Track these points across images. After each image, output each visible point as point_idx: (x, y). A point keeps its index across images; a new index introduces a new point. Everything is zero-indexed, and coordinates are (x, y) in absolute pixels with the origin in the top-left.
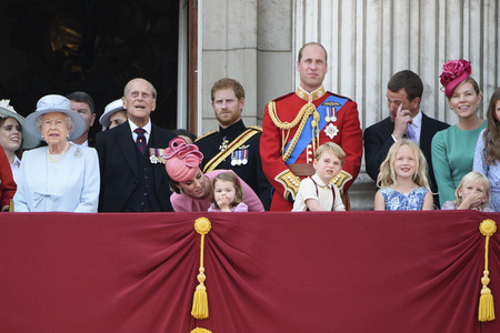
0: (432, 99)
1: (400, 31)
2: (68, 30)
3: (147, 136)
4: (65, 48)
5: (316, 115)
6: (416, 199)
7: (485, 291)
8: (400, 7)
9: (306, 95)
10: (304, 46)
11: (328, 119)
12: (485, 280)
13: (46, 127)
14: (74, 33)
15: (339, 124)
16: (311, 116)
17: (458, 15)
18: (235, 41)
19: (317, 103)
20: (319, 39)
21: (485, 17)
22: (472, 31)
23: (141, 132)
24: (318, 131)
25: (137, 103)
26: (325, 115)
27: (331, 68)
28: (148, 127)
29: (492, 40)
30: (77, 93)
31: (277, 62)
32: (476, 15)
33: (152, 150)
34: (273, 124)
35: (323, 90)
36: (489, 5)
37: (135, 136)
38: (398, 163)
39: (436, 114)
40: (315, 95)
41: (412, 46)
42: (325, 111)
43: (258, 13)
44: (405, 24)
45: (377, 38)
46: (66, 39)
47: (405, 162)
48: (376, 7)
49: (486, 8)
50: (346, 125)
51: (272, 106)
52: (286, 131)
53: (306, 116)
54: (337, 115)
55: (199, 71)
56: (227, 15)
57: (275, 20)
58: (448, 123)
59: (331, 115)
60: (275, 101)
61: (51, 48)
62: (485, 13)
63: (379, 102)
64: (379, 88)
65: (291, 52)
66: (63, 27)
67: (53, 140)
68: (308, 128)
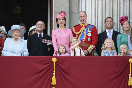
0: (116, 26)
1: (108, 8)
2: (18, 7)
3: (42, 36)
4: (17, 12)
5: (85, 30)
6: (112, 54)
7: (130, 78)
11: (88, 31)
12: (130, 75)
13: (15, 33)
14: (20, 8)
16: (84, 30)
17: (123, 4)
18: (63, 10)
21: (130, 4)
22: (127, 8)
23: (40, 35)
24: (86, 34)
26: (88, 30)
28: (42, 34)
30: (21, 24)
31: (74, 16)
32: (128, 4)
34: (74, 33)
35: (87, 23)
37: (39, 36)
38: (107, 44)
39: (117, 30)
40: (85, 25)
41: (111, 12)
42: (88, 29)
43: (69, 3)
44: (109, 6)
45: (101, 10)
46: (18, 9)
47: (109, 43)
48: (101, 1)
50: (93, 33)
51: (73, 28)
52: (77, 34)
53: (83, 31)
54: (91, 30)
55: (54, 18)
56: (61, 3)
57: (74, 4)
58: (120, 32)
59: (89, 30)
60: (74, 26)
61: (14, 12)
62: (130, 3)
63: (102, 27)
64: (102, 23)
65: (78, 13)
66: (17, 7)
67: (16, 37)
68: (83, 34)
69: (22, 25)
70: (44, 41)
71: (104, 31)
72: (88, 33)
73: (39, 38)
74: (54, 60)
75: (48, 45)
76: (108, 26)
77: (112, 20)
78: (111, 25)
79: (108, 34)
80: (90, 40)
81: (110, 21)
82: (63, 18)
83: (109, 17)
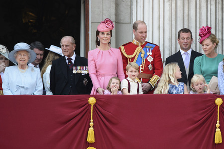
1: (180, 14)
2: (31, 14)
4: (29, 21)
7: (218, 130)
8: (179, 4)
9: (138, 43)
12: (218, 125)
13: (19, 57)
14: (33, 15)
16: (141, 52)
17: (205, 8)
20: (144, 18)
21: (217, 8)
22: (211, 14)
24: (144, 59)
26: (147, 52)
29: (220, 19)
31: (125, 28)
32: (213, 8)
33: (74, 67)
36: (218, 3)
37: (67, 61)
40: (142, 43)
41: (185, 21)
42: (147, 50)
43: (116, 6)
44: (182, 11)
45: (169, 18)
46: (30, 17)
48: (169, 4)
49: (217, 4)
50: (156, 56)
51: (123, 48)
52: (130, 59)
54: (152, 51)
55: (90, 32)
56: (102, 7)
57: (124, 9)
59: (150, 52)
60: (124, 45)
61: (23, 21)
62: (217, 6)
63: (171, 46)
64: (171, 39)
65: (131, 23)
66: (28, 12)
67: (22, 63)
68: (140, 57)
70: (76, 69)
71: (173, 53)
72: (148, 56)
73: (67, 65)
74: (92, 101)
75: (82, 75)
79: (184, 57)
82: (109, 32)
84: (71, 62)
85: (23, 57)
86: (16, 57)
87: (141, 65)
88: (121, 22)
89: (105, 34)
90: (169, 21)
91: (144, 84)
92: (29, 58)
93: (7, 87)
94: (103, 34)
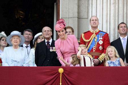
1: (121, 13)
2: (21, 12)
4: (20, 17)
5: (96, 37)
9: (93, 32)
10: (92, 16)
11: (100, 39)
13: (14, 40)
14: (22, 13)
15: (103, 40)
16: (95, 38)
18: (71, 15)
19: (97, 34)
20: (96, 15)
24: (97, 42)
25: (46, 34)
26: (99, 37)
27: (100, 23)
30: (28, 29)
31: (83, 21)
33: (51, 48)
34: (83, 40)
35: (98, 30)
40: (96, 31)
41: (124, 17)
42: (99, 36)
43: (78, 7)
45: (114, 15)
46: (20, 14)
48: (114, 5)
50: (105, 41)
51: (83, 35)
52: (87, 42)
53: (93, 38)
54: (103, 37)
56: (69, 7)
57: (83, 9)
59: (101, 37)
60: (84, 33)
61: (16, 17)
63: (115, 34)
64: (114, 29)
65: (88, 18)
66: (19, 11)
67: (15, 44)
68: (94, 41)
69: (29, 31)
70: (52, 49)
71: (116, 38)
72: (100, 40)
73: (46, 46)
74: (61, 70)
76: (122, 32)
77: (126, 26)
78: (126, 31)
80: (101, 48)
81: (124, 27)
83: (123, 23)
84: (49, 44)
85: (16, 40)
86: (11, 40)
87: (94, 47)
88: (81, 17)
89: (61, 32)
90: (114, 17)
91: (95, 59)
92: (20, 41)
93: (5, 61)
94: (59, 32)
